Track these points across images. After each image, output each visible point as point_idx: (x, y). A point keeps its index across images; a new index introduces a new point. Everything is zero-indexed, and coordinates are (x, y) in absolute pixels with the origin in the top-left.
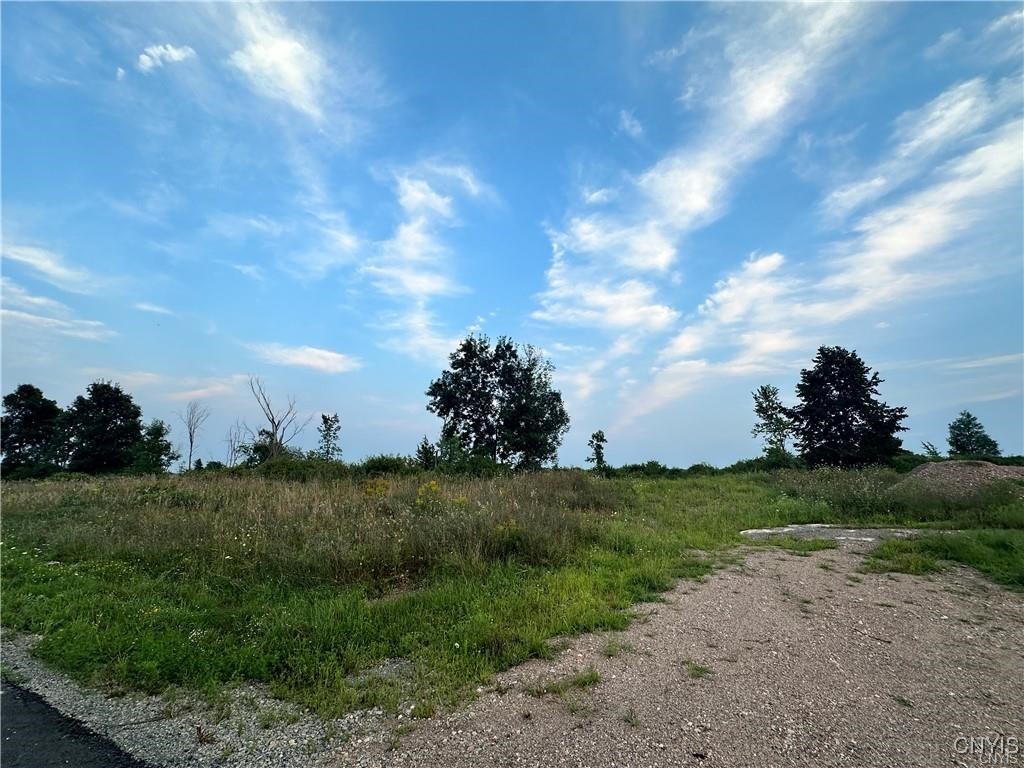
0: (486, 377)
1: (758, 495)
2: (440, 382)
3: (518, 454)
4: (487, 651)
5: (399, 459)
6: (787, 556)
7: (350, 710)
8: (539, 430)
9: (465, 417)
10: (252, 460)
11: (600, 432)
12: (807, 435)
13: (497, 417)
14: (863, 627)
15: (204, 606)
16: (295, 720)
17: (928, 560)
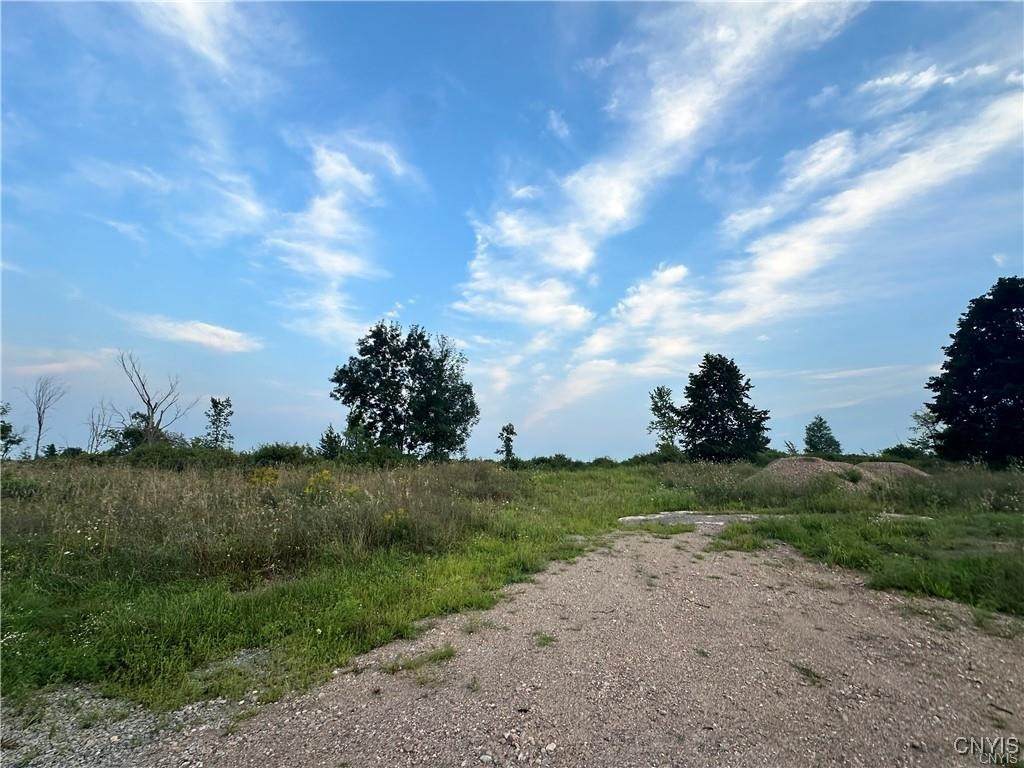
0: (395, 365)
1: (642, 486)
2: (347, 369)
3: (427, 445)
4: (352, 635)
5: (297, 448)
6: (652, 539)
7: (190, 703)
8: (448, 422)
9: (372, 406)
10: (121, 446)
11: (510, 425)
12: (692, 434)
13: (406, 406)
14: (693, 595)
15: (30, 607)
16: (123, 717)
17: (758, 538)
